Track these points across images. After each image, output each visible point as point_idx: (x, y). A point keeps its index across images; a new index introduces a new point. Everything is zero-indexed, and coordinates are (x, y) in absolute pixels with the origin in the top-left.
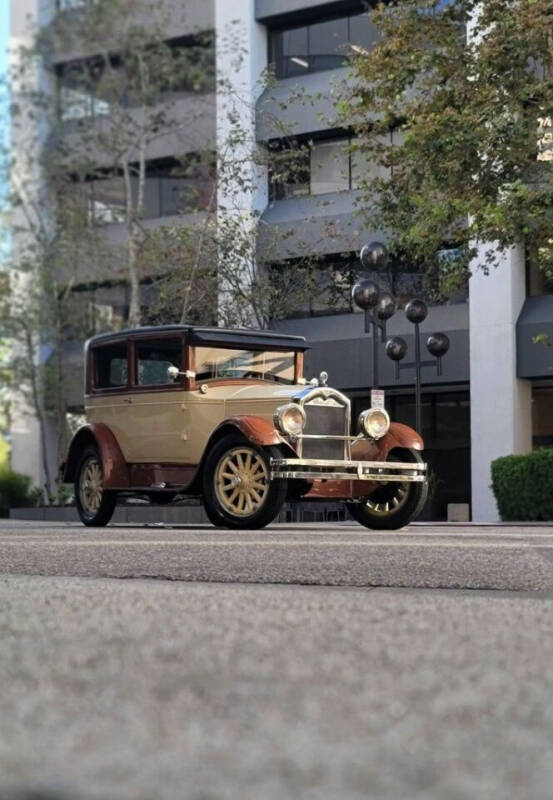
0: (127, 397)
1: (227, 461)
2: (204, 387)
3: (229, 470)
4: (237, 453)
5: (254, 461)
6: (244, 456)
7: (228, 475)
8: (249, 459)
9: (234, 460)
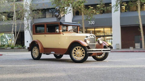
0: (45, 35)
1: (75, 49)
2: (64, 33)
3: (75, 51)
4: (77, 47)
5: (81, 49)
6: (79, 48)
7: (75, 52)
8: (80, 49)
9: (76, 49)
